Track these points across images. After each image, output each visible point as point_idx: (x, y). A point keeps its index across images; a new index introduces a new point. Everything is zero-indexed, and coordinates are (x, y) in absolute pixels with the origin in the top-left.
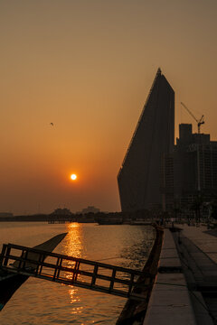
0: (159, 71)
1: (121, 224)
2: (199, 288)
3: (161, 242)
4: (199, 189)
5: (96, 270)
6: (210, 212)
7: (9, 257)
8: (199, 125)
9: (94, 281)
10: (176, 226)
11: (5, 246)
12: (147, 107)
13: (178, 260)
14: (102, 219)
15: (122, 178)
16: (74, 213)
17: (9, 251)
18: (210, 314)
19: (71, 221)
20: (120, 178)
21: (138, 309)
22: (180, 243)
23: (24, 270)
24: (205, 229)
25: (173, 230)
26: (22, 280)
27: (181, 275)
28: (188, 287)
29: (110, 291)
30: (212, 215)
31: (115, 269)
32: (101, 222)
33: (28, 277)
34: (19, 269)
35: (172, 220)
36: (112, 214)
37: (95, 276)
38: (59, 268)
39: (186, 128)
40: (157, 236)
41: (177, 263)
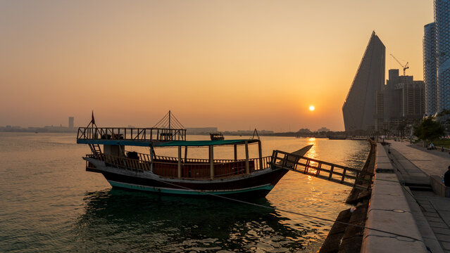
0: (374, 32)
1: (345, 139)
2: (407, 184)
3: (375, 152)
4: (404, 115)
5: (332, 169)
6: (412, 132)
7: (276, 158)
8: (404, 70)
9: (331, 175)
10: (386, 141)
11: (274, 151)
12: (364, 59)
13: (390, 164)
14: (332, 136)
15: (346, 108)
16: (313, 131)
17: (276, 155)
18: (417, 202)
19: (311, 137)
20: (344, 109)
21: (360, 195)
22: (389, 153)
23: (286, 166)
24: (409, 143)
25: (384, 144)
26: (285, 172)
27: (394, 175)
28: (400, 183)
29: (342, 182)
30: (414, 134)
31: (345, 169)
32: (331, 138)
33: (288, 171)
34: (283, 166)
35: (383, 137)
36: (338, 133)
37: (331, 172)
38: (307, 166)
39: (394, 73)
40: (372, 148)
41: (390, 166)
